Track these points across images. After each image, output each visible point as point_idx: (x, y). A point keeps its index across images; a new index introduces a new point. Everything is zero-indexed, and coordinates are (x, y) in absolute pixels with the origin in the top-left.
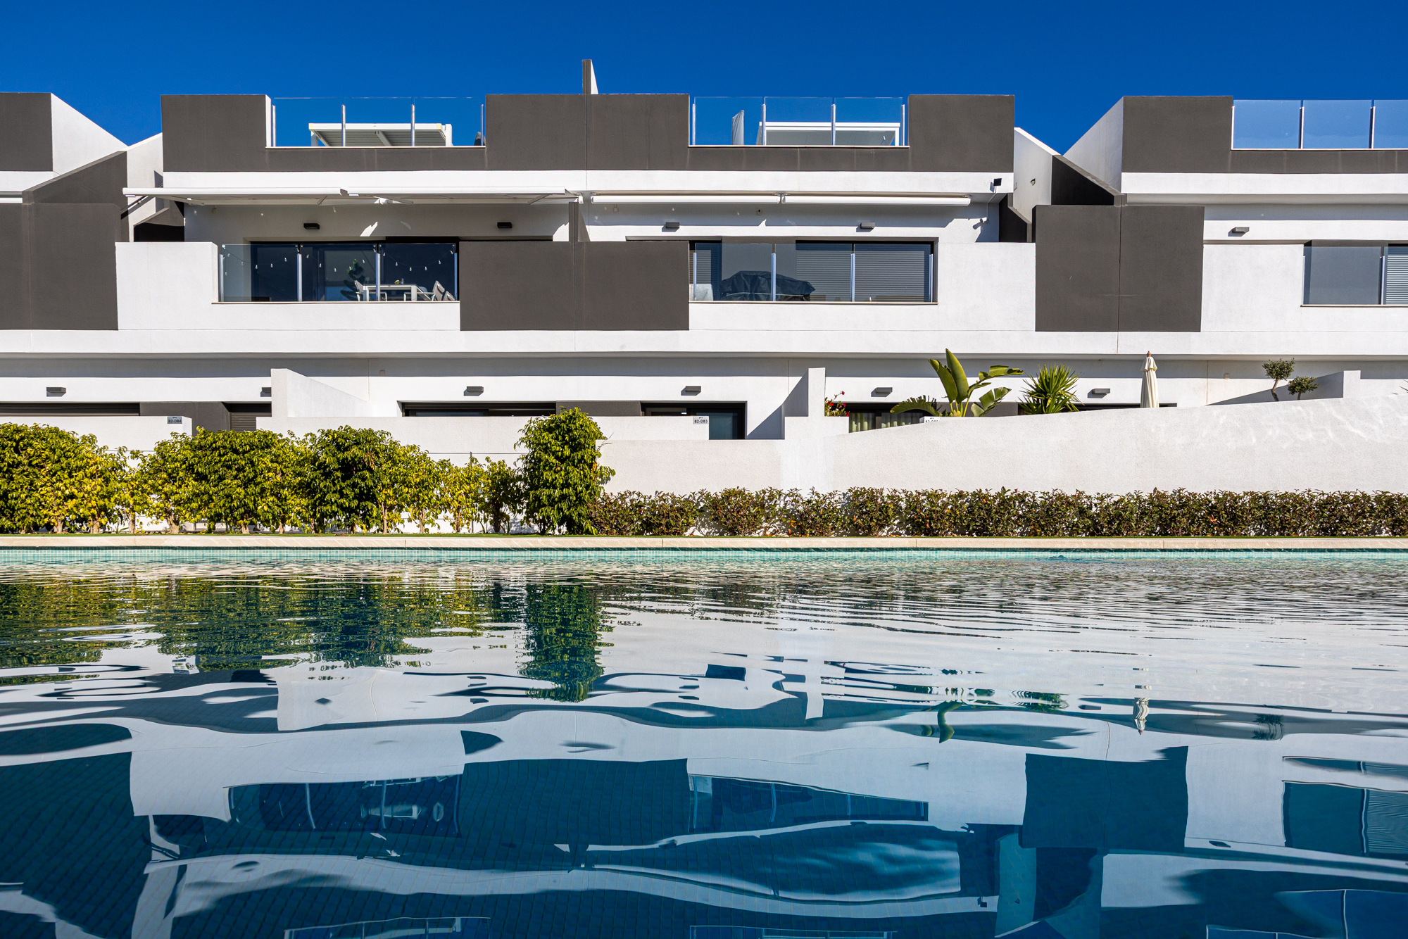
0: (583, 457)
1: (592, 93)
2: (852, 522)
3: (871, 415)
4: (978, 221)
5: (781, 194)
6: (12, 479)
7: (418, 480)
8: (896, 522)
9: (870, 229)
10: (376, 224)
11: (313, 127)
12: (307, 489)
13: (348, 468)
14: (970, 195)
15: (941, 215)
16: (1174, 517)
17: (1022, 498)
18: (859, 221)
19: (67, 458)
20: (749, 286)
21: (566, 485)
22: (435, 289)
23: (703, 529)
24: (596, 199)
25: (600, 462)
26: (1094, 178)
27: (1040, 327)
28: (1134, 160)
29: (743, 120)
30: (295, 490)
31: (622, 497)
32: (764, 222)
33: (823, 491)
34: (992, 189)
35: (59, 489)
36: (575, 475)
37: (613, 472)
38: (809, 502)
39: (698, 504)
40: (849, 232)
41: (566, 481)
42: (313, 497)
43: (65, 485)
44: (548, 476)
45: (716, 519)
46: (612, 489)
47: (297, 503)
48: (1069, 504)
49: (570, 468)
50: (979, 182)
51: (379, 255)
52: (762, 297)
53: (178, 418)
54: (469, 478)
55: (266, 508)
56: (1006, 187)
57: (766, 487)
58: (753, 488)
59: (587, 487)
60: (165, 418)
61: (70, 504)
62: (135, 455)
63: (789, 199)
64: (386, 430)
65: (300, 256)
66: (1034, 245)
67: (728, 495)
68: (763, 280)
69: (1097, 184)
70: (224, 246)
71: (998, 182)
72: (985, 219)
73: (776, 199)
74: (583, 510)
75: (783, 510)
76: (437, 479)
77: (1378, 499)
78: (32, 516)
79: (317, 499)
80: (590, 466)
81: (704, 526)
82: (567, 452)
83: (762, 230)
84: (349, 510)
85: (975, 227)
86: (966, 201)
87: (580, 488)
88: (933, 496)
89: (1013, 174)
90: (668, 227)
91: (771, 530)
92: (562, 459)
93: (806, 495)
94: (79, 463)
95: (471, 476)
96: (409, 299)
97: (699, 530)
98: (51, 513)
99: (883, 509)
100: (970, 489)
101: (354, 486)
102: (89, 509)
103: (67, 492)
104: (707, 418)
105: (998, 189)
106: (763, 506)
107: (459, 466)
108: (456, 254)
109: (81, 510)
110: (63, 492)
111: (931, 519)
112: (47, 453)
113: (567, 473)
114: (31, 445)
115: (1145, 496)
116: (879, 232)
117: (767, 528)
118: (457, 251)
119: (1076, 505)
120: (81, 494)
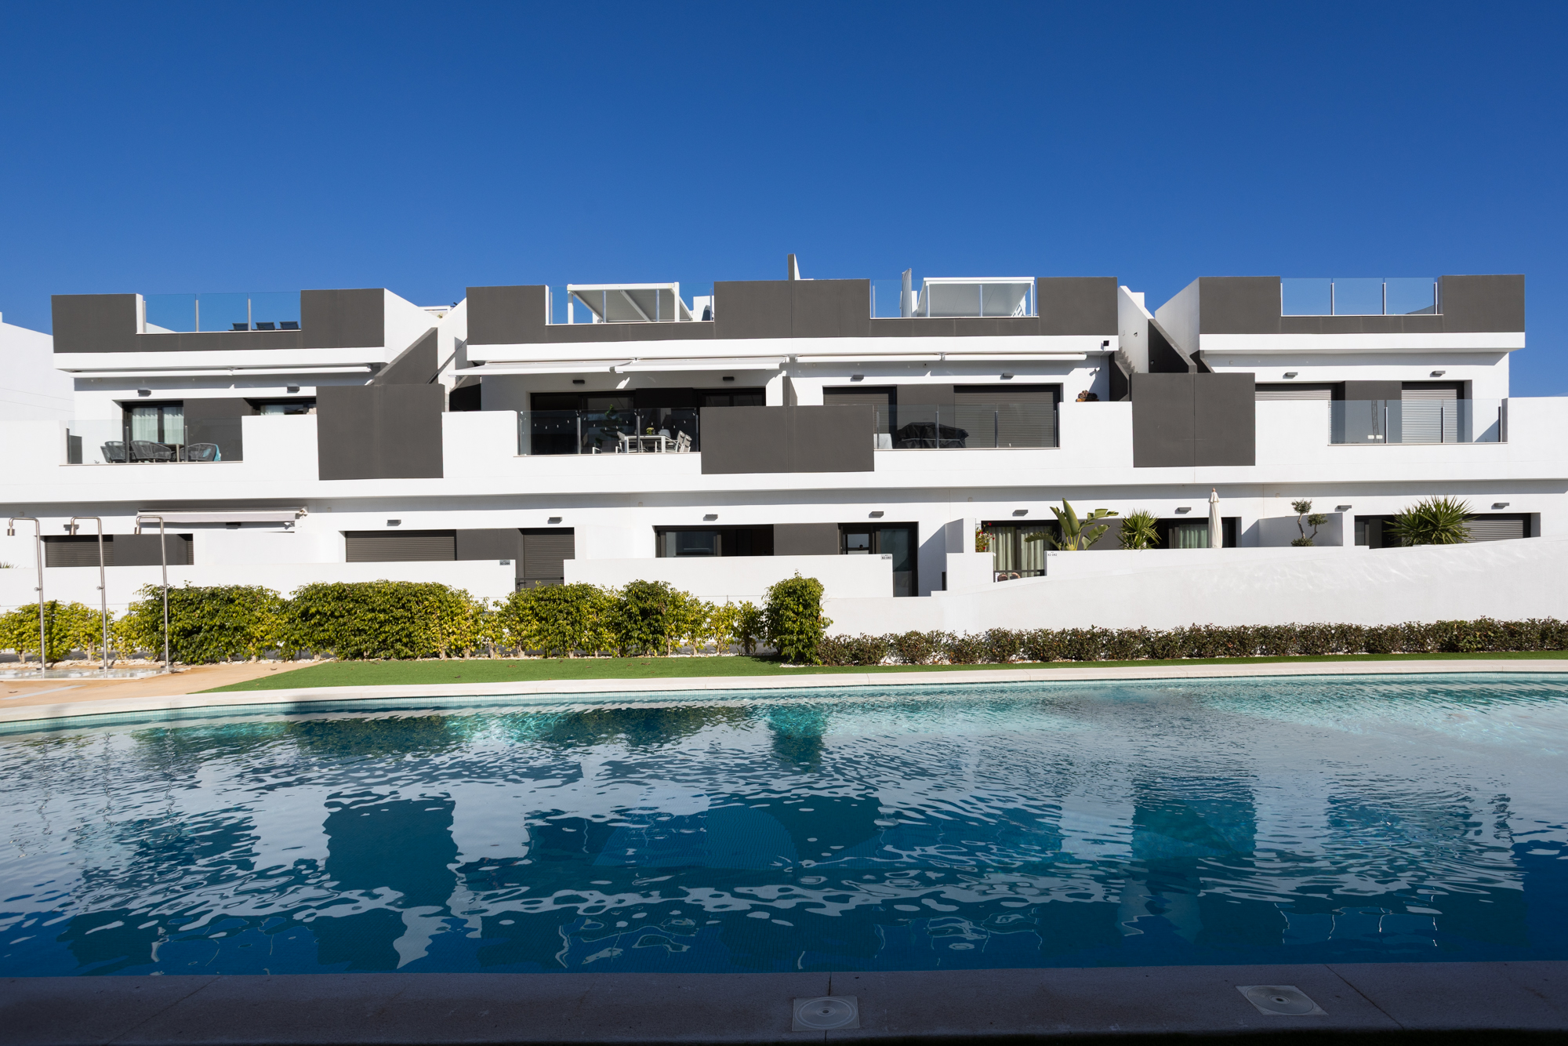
0: (812, 613)
1: (796, 279)
2: (991, 651)
3: (1013, 528)
4: (1092, 370)
5: (942, 354)
6: (414, 622)
7: (693, 619)
8: (1022, 650)
9: (1010, 377)
10: (628, 379)
11: (571, 287)
12: (616, 627)
13: (645, 613)
14: (1086, 352)
15: (1065, 367)
16: (1204, 644)
17: (1104, 633)
18: (1003, 372)
19: (451, 607)
20: (918, 434)
21: (801, 632)
22: (679, 437)
23: (892, 658)
24: (800, 360)
25: (822, 615)
26: (1176, 346)
27: (1137, 464)
28: (1209, 326)
29: (910, 276)
30: (608, 625)
31: (838, 638)
32: (929, 373)
33: (972, 633)
34: (1102, 348)
35: (445, 628)
36: (807, 623)
37: (832, 622)
38: (963, 640)
39: (889, 641)
40: (995, 379)
41: (801, 629)
42: (620, 632)
43: (449, 626)
44: (788, 624)
45: (901, 651)
46: (831, 633)
47: (609, 636)
48: (1136, 637)
49: (804, 620)
50: (1092, 343)
51: (639, 418)
52: (930, 443)
53: (507, 561)
54: (728, 617)
55: (587, 640)
56: (1113, 346)
57: (935, 629)
58: (925, 631)
59: (815, 633)
60: (498, 561)
61: (452, 638)
62: (496, 604)
63: (948, 358)
64: (668, 581)
65: (579, 420)
66: (1131, 403)
67: (909, 635)
68: (929, 429)
69: (1178, 352)
70: (522, 413)
71: (1106, 343)
72: (1098, 369)
73: (938, 358)
74: (813, 650)
75: (946, 645)
76: (705, 616)
77: (1336, 629)
78: (427, 647)
79: (623, 634)
80: (817, 618)
81: (893, 656)
82: (801, 609)
83: (928, 379)
84: (645, 642)
85: (1091, 374)
86: (1084, 357)
87: (810, 634)
88: (1046, 633)
89: (1117, 336)
90: (855, 378)
91: (938, 657)
92: (797, 614)
93: (960, 636)
94: (460, 611)
95: (729, 613)
96: (659, 448)
97: (890, 658)
98: (439, 645)
99: (1012, 643)
100: (1069, 628)
101: (650, 625)
102: (465, 642)
103: (450, 631)
104: (891, 555)
105: (1107, 349)
106: (932, 642)
107: (720, 606)
108: (697, 416)
109: (459, 642)
110: (447, 631)
111: (1044, 650)
112: (437, 604)
113: (801, 623)
114: (427, 599)
115: (1187, 629)
116: (1018, 379)
117: (935, 656)
118: (698, 414)
119: (1142, 636)
120: (459, 631)
